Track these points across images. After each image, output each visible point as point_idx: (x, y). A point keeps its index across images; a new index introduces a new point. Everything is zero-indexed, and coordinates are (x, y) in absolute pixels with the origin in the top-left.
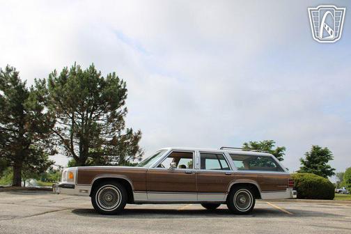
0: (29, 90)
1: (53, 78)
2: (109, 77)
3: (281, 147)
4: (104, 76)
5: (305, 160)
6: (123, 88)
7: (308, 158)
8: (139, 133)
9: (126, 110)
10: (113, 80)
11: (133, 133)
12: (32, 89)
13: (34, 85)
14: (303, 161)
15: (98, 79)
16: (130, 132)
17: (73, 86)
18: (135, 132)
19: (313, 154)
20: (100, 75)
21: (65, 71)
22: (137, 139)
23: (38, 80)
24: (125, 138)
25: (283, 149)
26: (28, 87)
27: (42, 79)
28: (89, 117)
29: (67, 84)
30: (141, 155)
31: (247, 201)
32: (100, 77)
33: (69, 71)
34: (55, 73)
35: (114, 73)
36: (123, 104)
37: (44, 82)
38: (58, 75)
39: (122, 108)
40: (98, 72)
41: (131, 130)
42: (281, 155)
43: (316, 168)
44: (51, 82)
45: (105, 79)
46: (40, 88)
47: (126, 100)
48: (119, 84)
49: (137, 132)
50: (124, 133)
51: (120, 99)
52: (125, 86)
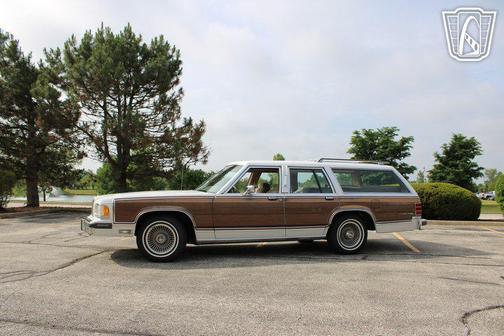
0: (37, 67)
1: (71, 48)
2: (154, 43)
3: (407, 136)
4: (147, 41)
5: (442, 156)
6: (175, 58)
7: (446, 152)
8: (202, 124)
9: (181, 91)
10: (161, 48)
11: (194, 124)
12: (41, 65)
13: (44, 58)
14: (438, 157)
15: (137, 47)
16: (189, 123)
17: (101, 61)
18: (196, 123)
19: (453, 146)
20: (140, 40)
21: (88, 37)
22: (199, 133)
23: (48, 50)
24: (181, 131)
25: (411, 139)
26: (35, 62)
27: (55, 49)
28: (128, 102)
29: (92, 58)
30: (205, 156)
31: (356, 236)
32: (141, 44)
33: (94, 36)
34: (72, 41)
35: (162, 37)
36: (177, 82)
37: (58, 54)
38: (78, 44)
39: (176, 89)
40: (137, 36)
41: (191, 120)
42: (407, 148)
43: (456, 166)
44: (68, 54)
45: (149, 46)
46: (53, 62)
47: (180, 77)
48: (170, 52)
49: (199, 123)
50: (179, 124)
51: (172, 76)
52: (178, 56)
